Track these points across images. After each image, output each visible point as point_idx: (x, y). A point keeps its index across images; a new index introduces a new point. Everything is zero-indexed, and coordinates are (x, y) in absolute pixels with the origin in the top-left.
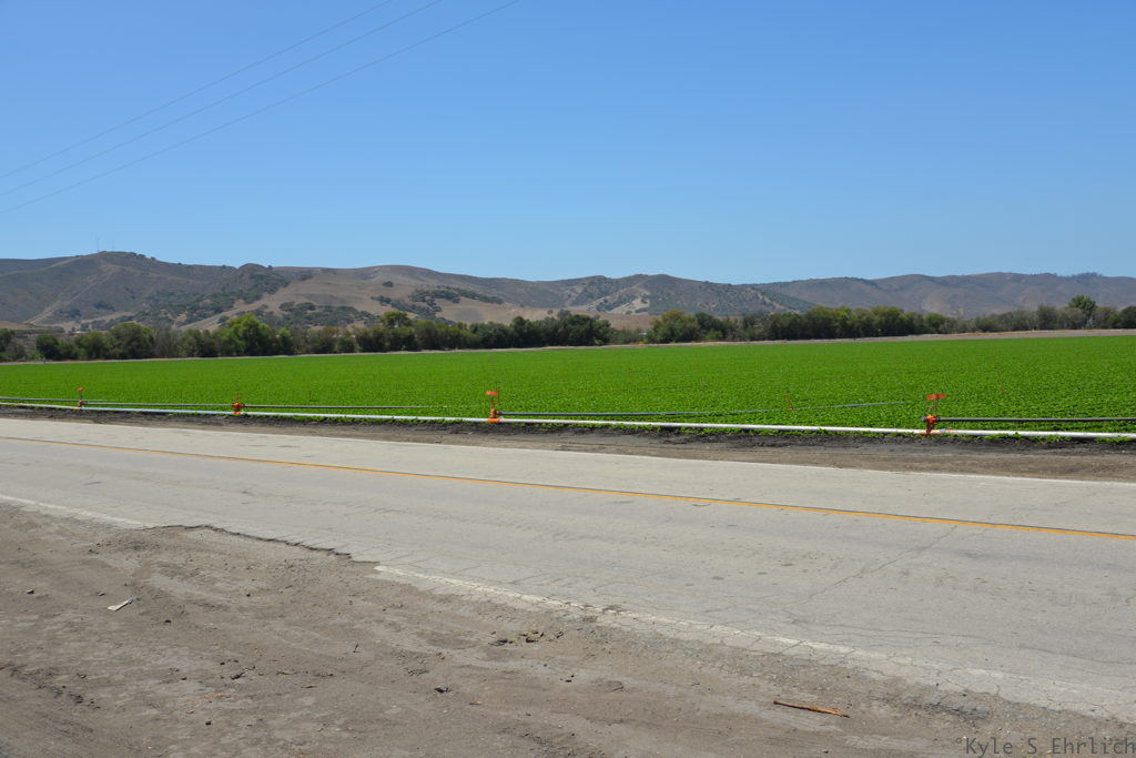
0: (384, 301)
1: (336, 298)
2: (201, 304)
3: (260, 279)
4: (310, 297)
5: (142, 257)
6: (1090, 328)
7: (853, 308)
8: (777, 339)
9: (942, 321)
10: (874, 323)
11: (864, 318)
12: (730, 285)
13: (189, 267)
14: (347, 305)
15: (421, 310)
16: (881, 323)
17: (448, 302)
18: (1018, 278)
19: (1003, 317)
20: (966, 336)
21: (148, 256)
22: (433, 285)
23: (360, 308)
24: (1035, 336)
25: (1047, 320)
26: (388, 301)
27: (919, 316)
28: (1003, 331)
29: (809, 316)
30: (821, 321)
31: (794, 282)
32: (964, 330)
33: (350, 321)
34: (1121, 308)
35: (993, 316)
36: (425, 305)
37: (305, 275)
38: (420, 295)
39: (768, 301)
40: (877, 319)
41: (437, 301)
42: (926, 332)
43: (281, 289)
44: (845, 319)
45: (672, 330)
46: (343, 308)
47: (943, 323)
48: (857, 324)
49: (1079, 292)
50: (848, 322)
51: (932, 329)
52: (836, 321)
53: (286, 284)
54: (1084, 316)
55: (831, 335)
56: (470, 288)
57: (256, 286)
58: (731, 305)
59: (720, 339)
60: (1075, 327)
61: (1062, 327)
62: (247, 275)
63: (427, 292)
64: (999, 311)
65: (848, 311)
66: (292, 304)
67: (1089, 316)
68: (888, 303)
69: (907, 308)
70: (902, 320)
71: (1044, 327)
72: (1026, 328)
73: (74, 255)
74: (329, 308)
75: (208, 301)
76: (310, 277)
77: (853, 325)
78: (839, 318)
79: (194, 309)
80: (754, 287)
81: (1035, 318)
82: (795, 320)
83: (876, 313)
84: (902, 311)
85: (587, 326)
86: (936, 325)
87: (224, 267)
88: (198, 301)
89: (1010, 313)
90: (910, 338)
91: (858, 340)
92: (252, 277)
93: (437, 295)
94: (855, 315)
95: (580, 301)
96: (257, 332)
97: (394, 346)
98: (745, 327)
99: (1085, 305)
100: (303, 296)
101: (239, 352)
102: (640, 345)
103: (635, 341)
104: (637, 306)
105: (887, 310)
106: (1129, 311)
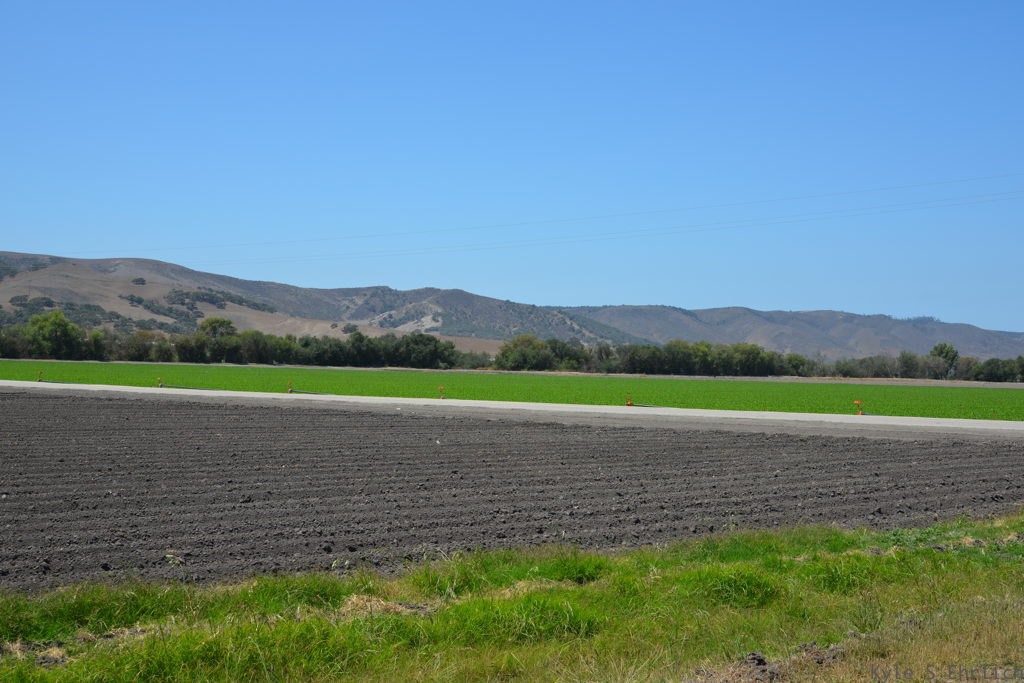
0: (135, 301)
1: (77, 294)
4: (44, 290)
6: (952, 378)
7: (714, 344)
8: (635, 372)
9: (802, 362)
10: (735, 361)
11: (724, 355)
12: (534, 306)
14: (92, 303)
15: (179, 315)
16: (740, 361)
17: (214, 307)
18: (850, 318)
19: (862, 362)
20: (827, 380)
23: (108, 307)
24: (895, 383)
25: (910, 368)
26: (140, 301)
27: (779, 356)
28: (863, 377)
29: (669, 349)
30: (681, 355)
31: (605, 307)
32: (824, 373)
33: (96, 323)
34: (982, 360)
35: (852, 360)
36: (184, 309)
37: (36, 263)
38: (179, 297)
39: (576, 327)
40: (738, 356)
41: (199, 305)
42: (786, 373)
43: (7, 279)
44: (706, 355)
45: (525, 356)
46: (88, 307)
47: (803, 364)
48: (716, 362)
49: (940, 340)
50: (709, 359)
51: (794, 371)
52: (696, 356)
53: (13, 274)
54: (946, 366)
56: (234, 292)
58: (535, 329)
60: (936, 377)
61: (923, 376)
63: (187, 294)
64: (859, 356)
65: (708, 347)
66: (25, 298)
67: (951, 365)
70: (763, 359)
71: (905, 375)
72: (887, 375)
74: (70, 306)
76: (44, 266)
77: (713, 362)
78: (700, 353)
80: (560, 310)
81: (898, 364)
82: (654, 353)
83: (736, 350)
84: (763, 349)
85: (431, 347)
86: (796, 367)
89: (870, 358)
90: (770, 379)
93: (198, 297)
95: (357, 315)
96: (65, 333)
97: (216, 358)
98: (601, 358)
99: (947, 354)
100: (36, 288)
101: (42, 355)
102: (490, 371)
103: (483, 366)
104: (427, 324)
105: (748, 348)
106: (992, 363)
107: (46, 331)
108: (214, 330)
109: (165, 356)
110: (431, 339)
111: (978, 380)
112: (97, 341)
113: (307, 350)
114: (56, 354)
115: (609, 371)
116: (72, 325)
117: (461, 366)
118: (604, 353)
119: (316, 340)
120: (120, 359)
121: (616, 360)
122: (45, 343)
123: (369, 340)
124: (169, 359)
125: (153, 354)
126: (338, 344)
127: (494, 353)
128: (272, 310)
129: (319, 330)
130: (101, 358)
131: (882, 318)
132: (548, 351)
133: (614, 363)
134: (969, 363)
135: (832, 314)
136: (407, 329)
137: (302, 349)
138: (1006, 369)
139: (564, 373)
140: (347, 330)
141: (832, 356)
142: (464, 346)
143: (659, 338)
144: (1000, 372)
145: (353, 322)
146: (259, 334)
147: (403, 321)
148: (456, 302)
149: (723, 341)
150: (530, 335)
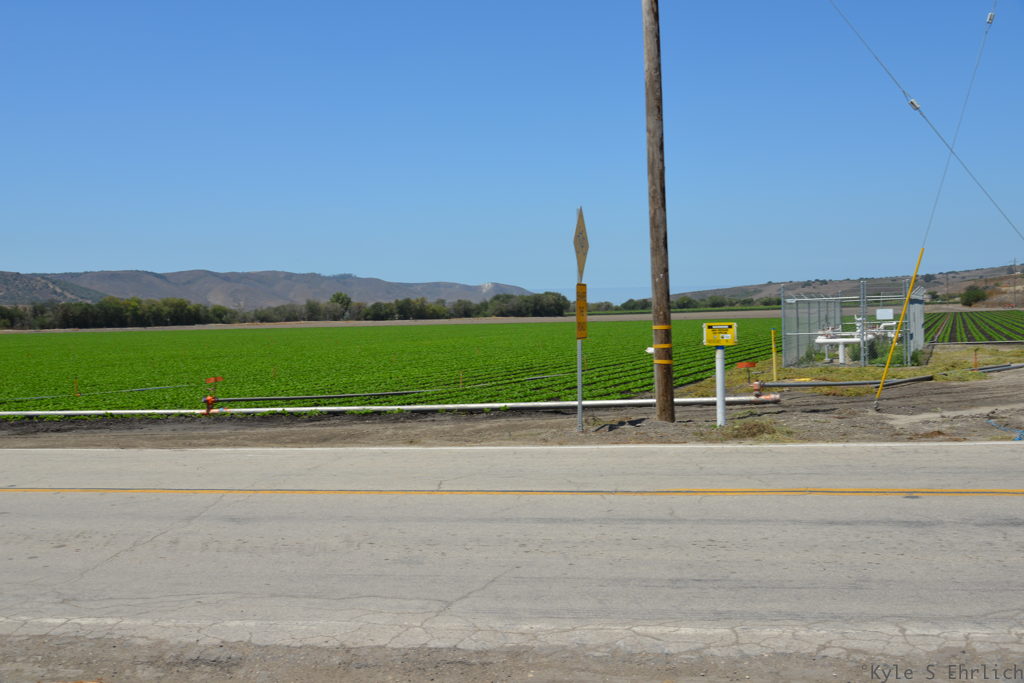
6: (348, 319)
7: (144, 299)
8: (69, 327)
10: (164, 314)
11: (154, 308)
12: (18, 273)
16: (169, 313)
18: (289, 276)
19: (277, 309)
20: (246, 326)
24: (302, 326)
25: (313, 313)
27: (205, 308)
28: (277, 321)
29: (101, 306)
30: (112, 310)
31: (86, 273)
32: (244, 320)
34: (370, 304)
35: (269, 308)
39: (59, 290)
40: (166, 309)
42: (211, 322)
44: (136, 309)
47: (226, 314)
48: (147, 315)
50: (140, 312)
51: (217, 319)
52: (127, 311)
54: (342, 310)
55: (123, 323)
58: (20, 293)
59: (8, 327)
60: (336, 318)
61: (326, 319)
64: (274, 304)
65: (139, 302)
67: (346, 309)
68: (177, 295)
69: (193, 301)
70: (189, 310)
71: (310, 319)
72: (296, 319)
77: (143, 315)
78: (131, 308)
80: (43, 276)
81: (304, 311)
82: (86, 309)
83: (165, 304)
84: (189, 302)
86: (219, 316)
89: (283, 306)
90: (197, 327)
91: (149, 328)
98: (35, 316)
99: (343, 301)
105: (176, 302)
106: (377, 306)
111: (366, 320)
115: (43, 327)
121: (49, 317)
131: (314, 275)
133: (48, 320)
134: (360, 306)
135: (275, 274)
138: (388, 310)
144: (382, 313)
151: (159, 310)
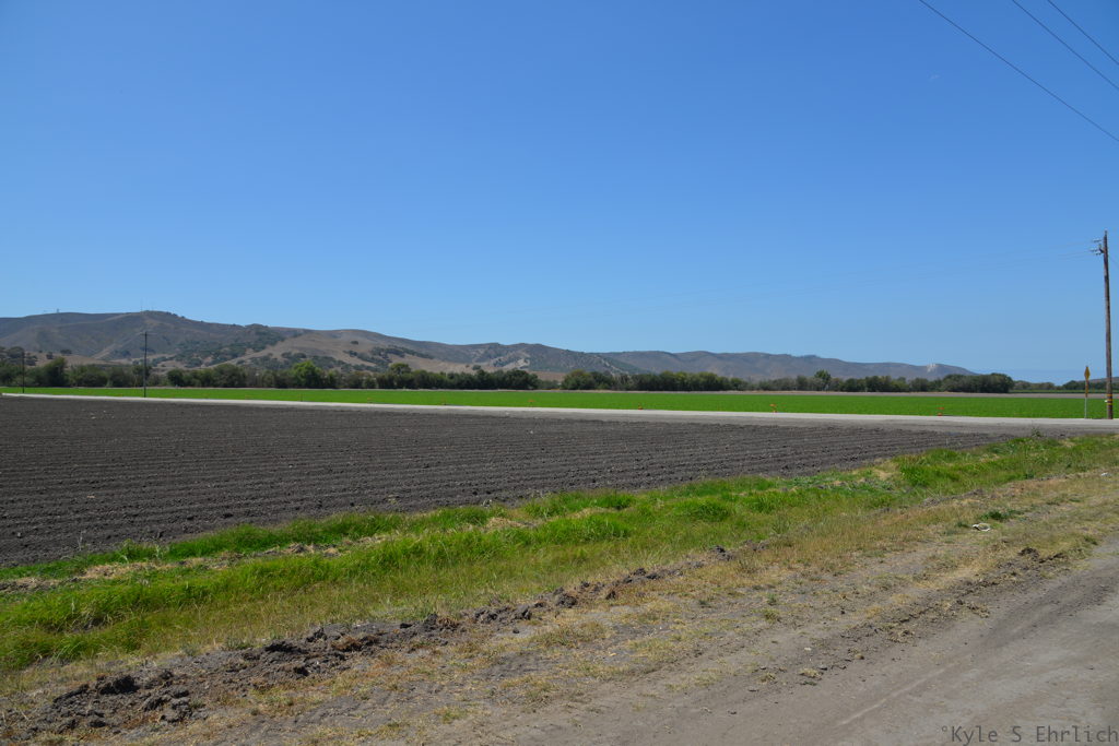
0: (353, 354)
1: (319, 351)
2: (222, 351)
3: (263, 336)
4: (300, 349)
5: (175, 315)
6: (827, 390)
7: (688, 372)
8: (641, 389)
9: (740, 383)
10: (700, 382)
11: (694, 379)
13: (209, 324)
14: (327, 356)
15: (378, 361)
16: (704, 382)
17: (397, 357)
18: (767, 356)
19: (775, 382)
20: (755, 392)
21: (180, 315)
22: (384, 345)
23: (337, 358)
25: (802, 385)
26: (355, 354)
27: (727, 380)
28: (776, 390)
29: (662, 376)
30: (669, 379)
31: (622, 353)
32: (752, 389)
33: (331, 367)
34: (845, 378)
36: (381, 358)
37: (296, 333)
38: (378, 351)
40: (702, 380)
41: (389, 355)
42: (730, 389)
43: (279, 343)
44: (683, 379)
45: (578, 382)
46: (326, 358)
48: (690, 383)
49: (820, 368)
50: (684, 381)
51: (734, 387)
52: (677, 380)
53: (283, 340)
54: (823, 383)
55: (674, 389)
56: (409, 347)
57: (260, 340)
60: (818, 390)
61: (811, 390)
62: (253, 332)
63: (383, 350)
65: (685, 374)
66: (290, 353)
67: (826, 383)
68: (709, 370)
70: (717, 381)
71: (800, 389)
72: (789, 389)
73: (124, 311)
74: (316, 357)
75: (227, 349)
76: (300, 335)
78: (679, 378)
79: (217, 354)
80: (598, 354)
81: (796, 383)
82: (653, 378)
83: (701, 376)
84: (717, 375)
85: (524, 377)
86: (736, 385)
87: (234, 325)
88: (221, 348)
89: (779, 380)
90: (721, 392)
92: (257, 333)
93: (389, 351)
94: (688, 376)
95: (482, 359)
96: (314, 373)
97: (400, 386)
98: (622, 382)
99: (824, 376)
100: (297, 348)
101: (300, 386)
102: (558, 391)
103: (553, 388)
104: (521, 364)
105: (708, 375)
106: (851, 381)
107: (302, 372)
108: (399, 369)
109: (371, 385)
110: (524, 373)
111: (842, 390)
112: (331, 377)
113: (452, 381)
114: (308, 386)
115: (628, 389)
116: (317, 369)
117: (542, 388)
118: (624, 379)
119: (457, 375)
120: (345, 387)
121: (632, 383)
122: (303, 380)
123: (489, 375)
124: (373, 387)
125: (363, 385)
126: (470, 377)
127: (560, 380)
128: (431, 358)
129: (458, 369)
130: (334, 388)
131: (786, 356)
132: (592, 379)
133: (630, 385)
134: (837, 381)
135: (756, 355)
136: (509, 367)
137: (449, 380)
138: (859, 385)
139: (601, 391)
140: (475, 368)
141: (757, 379)
142: (543, 376)
143: (656, 370)
144: (855, 386)
145: (479, 364)
146: (424, 372)
147: (507, 363)
148: (537, 351)
149: (694, 371)
150: (581, 369)
151: (698, 381)
